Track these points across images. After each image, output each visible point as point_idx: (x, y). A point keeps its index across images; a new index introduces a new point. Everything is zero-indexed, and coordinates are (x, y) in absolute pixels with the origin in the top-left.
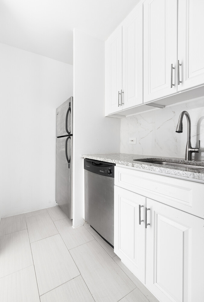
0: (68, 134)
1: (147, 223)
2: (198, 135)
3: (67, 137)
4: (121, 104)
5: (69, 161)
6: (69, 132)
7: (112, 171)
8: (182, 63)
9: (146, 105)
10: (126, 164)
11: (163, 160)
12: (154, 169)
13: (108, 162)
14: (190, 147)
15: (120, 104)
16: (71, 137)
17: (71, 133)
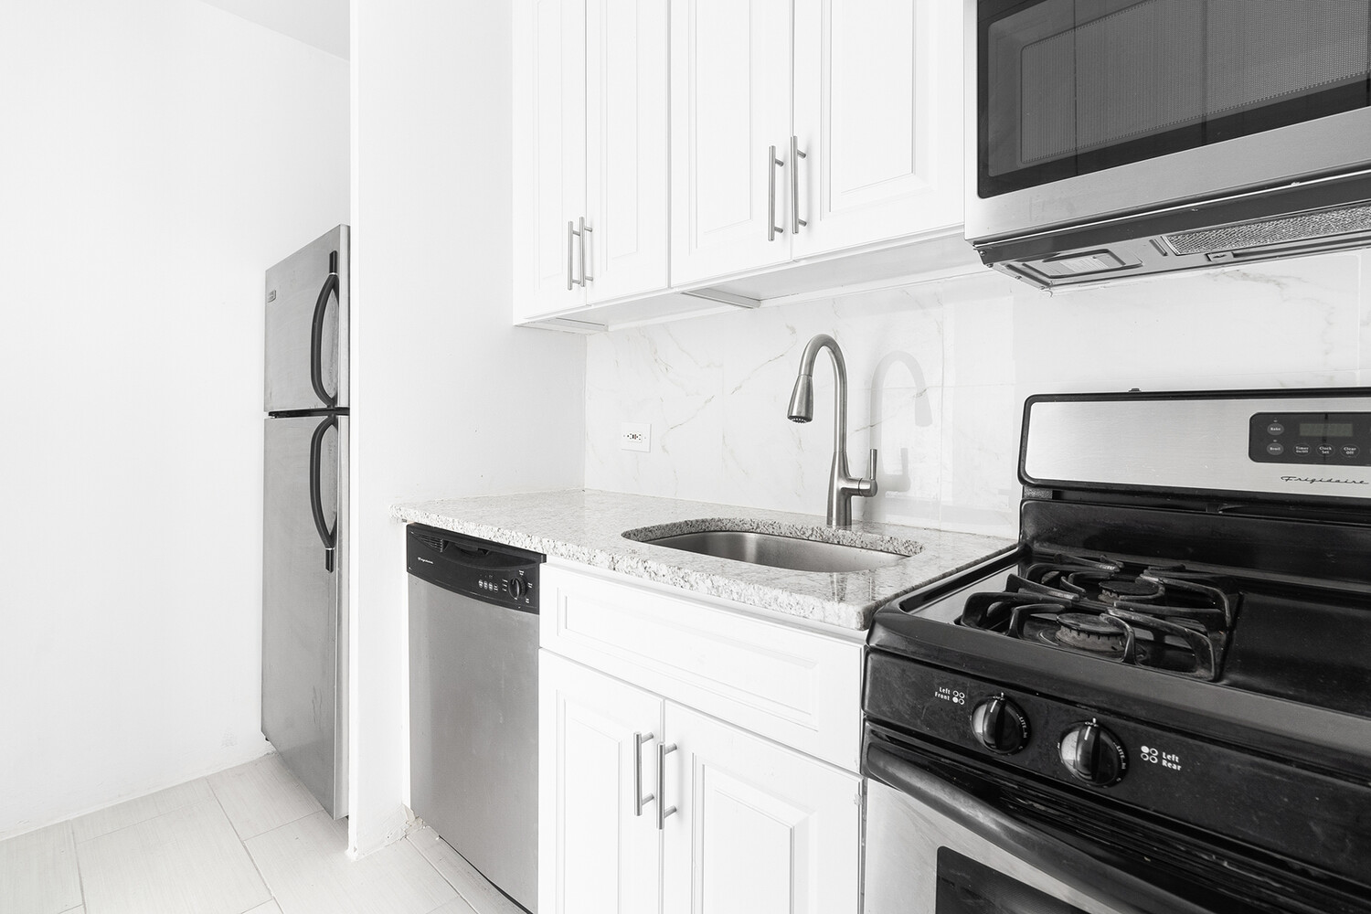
0: (323, 405)
1: (668, 806)
2: (872, 426)
3: (321, 419)
4: (580, 279)
5: (330, 538)
6: (331, 396)
7: (530, 585)
8: (809, 148)
9: (683, 293)
10: (586, 559)
11: (747, 527)
12: (693, 583)
13: (511, 544)
14: (844, 473)
15: (575, 278)
16: (342, 419)
17: (342, 403)
